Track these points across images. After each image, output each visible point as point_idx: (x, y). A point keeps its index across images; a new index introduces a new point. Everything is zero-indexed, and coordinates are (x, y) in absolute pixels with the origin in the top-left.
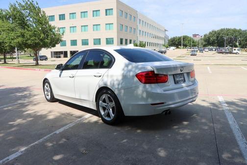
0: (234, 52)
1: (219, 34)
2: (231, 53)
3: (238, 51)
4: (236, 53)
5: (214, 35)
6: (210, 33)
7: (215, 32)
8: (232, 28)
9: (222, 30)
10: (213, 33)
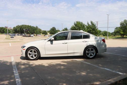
0: (31, 36)
1: (21, 27)
2: (30, 36)
3: (33, 36)
4: (32, 37)
5: (19, 27)
6: (17, 26)
7: (19, 26)
8: (27, 25)
9: (23, 25)
10: (18, 27)
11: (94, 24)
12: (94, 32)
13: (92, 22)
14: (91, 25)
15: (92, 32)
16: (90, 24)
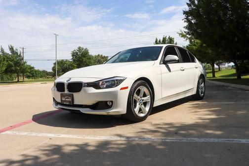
11: (17, 53)
12: (18, 68)
13: (11, 49)
14: (10, 54)
15: (13, 68)
16: (8, 51)
